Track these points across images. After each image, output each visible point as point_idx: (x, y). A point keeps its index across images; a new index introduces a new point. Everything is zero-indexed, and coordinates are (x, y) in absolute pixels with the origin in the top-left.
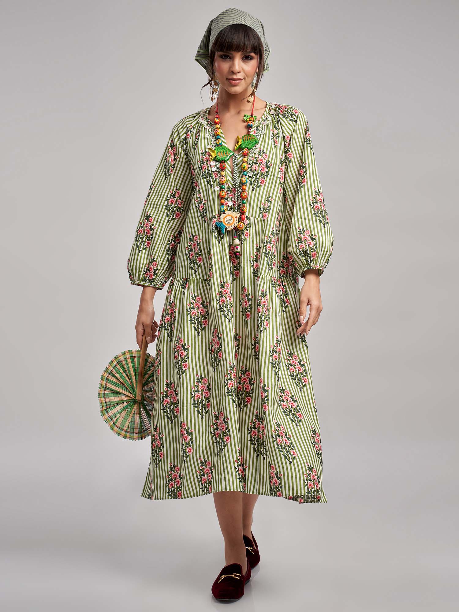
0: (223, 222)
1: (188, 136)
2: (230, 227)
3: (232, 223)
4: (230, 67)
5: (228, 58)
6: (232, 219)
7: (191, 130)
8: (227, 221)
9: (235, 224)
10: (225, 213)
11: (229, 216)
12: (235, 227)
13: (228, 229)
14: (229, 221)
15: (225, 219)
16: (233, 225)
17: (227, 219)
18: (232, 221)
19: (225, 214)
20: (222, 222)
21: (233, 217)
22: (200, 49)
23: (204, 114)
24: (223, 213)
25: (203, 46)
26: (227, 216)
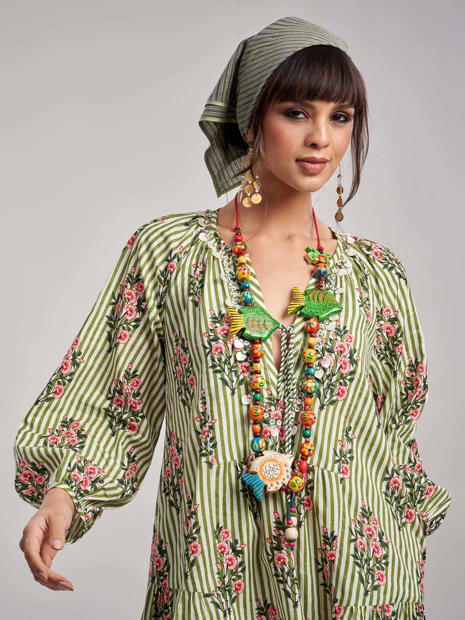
0: (259, 474)
1: (172, 269)
2: (275, 485)
3: (278, 477)
4: (309, 135)
5: (301, 116)
6: (279, 468)
7: (180, 256)
8: (268, 472)
9: (284, 479)
10: (262, 455)
11: (271, 463)
12: (284, 485)
13: (269, 488)
14: (271, 473)
15: (264, 467)
16: (280, 481)
17: (268, 469)
18: (278, 472)
19: (262, 457)
20: (256, 473)
21: (279, 465)
22: (216, 100)
23: (206, 222)
24: (259, 454)
25: (223, 94)
26: (267, 461)
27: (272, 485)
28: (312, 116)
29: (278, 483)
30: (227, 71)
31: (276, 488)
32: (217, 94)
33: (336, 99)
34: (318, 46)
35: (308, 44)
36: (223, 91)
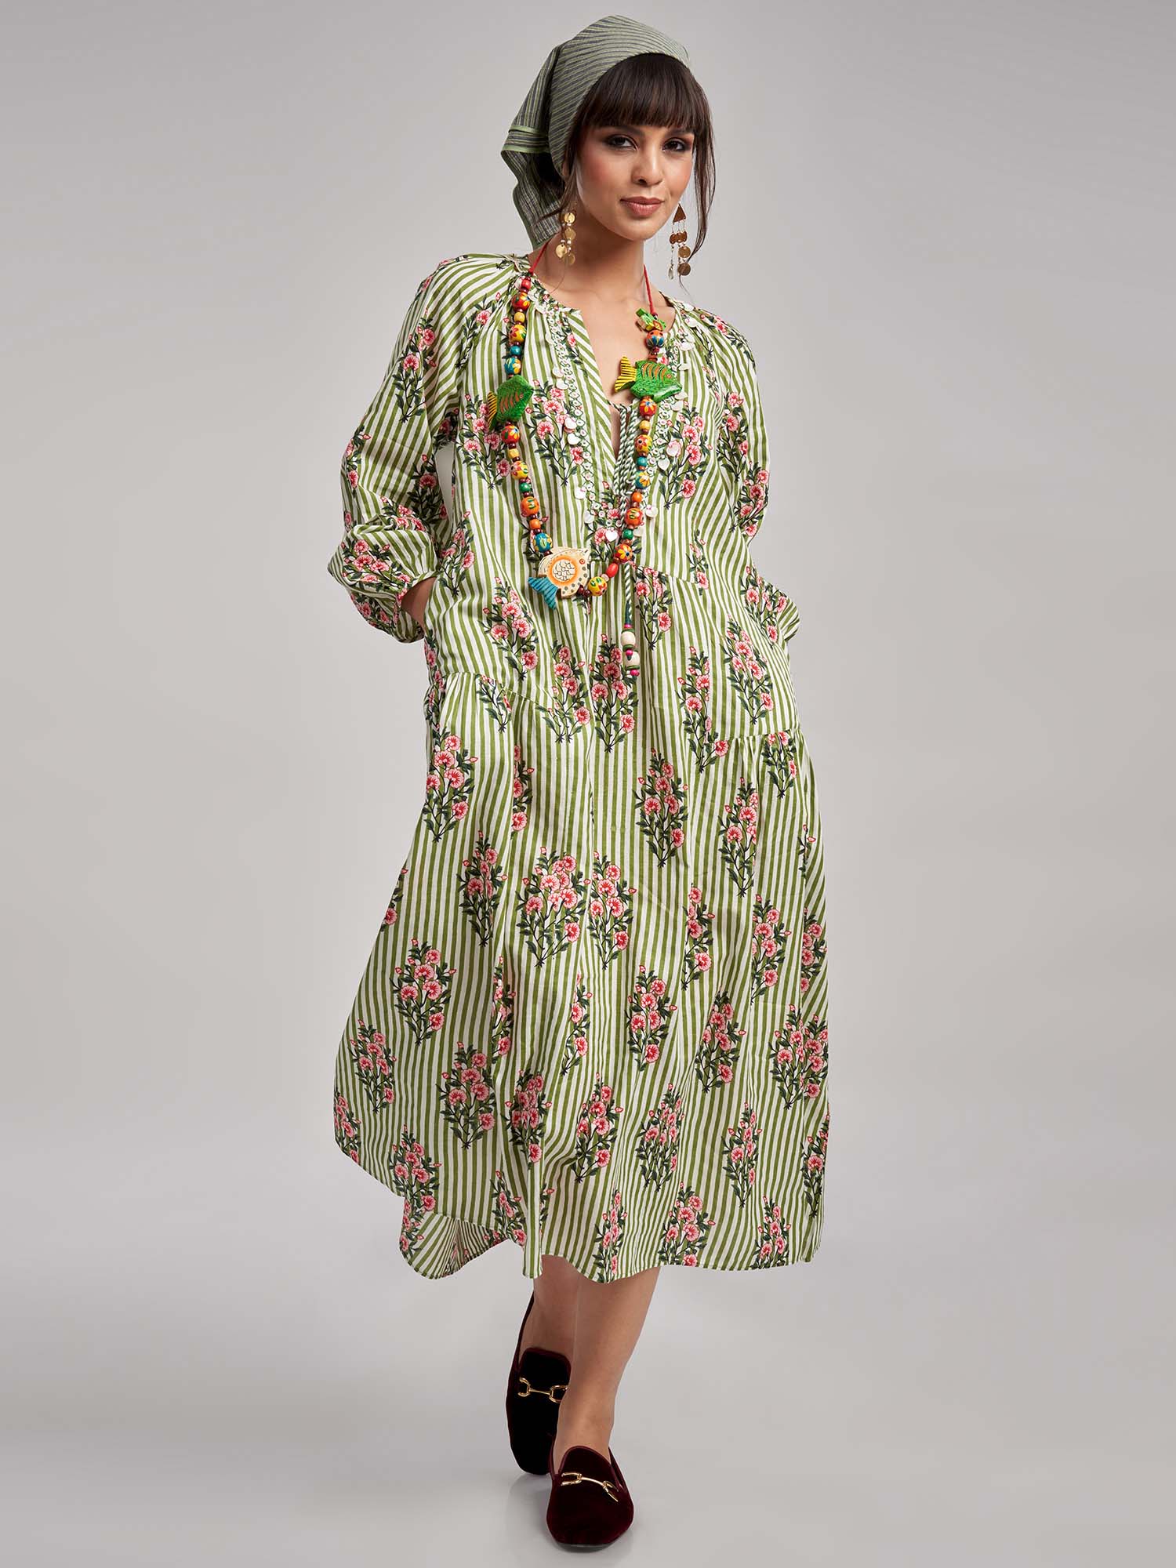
0: (549, 577)
1: (484, 320)
2: (570, 587)
3: (573, 578)
6: (573, 566)
8: (559, 573)
9: (580, 579)
10: (551, 553)
11: (562, 561)
12: (581, 586)
13: (564, 593)
14: (564, 574)
15: (554, 568)
16: (576, 582)
17: (559, 569)
18: (572, 571)
19: (551, 556)
20: (545, 576)
21: (573, 563)
22: (522, 124)
24: (546, 552)
25: (530, 116)
26: (558, 560)
27: (566, 588)
28: (640, 145)
29: (573, 585)
30: (536, 88)
31: (572, 591)
32: (523, 116)
33: (670, 122)
34: (646, 54)
35: (634, 52)
36: (531, 113)
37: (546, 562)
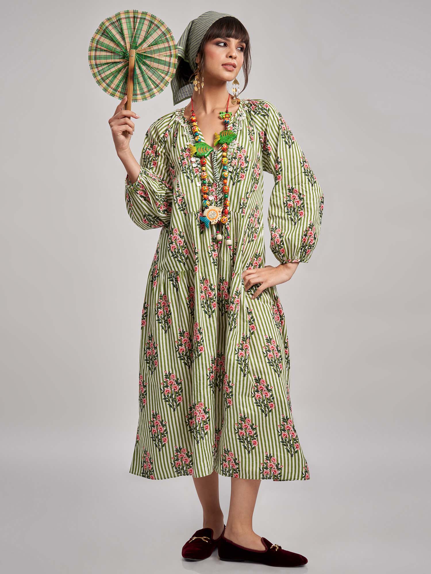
2: (214, 221)
4: (228, 53)
7: (169, 129)
8: (211, 216)
11: (213, 211)
12: (219, 221)
13: (212, 223)
14: (213, 216)
15: (209, 213)
16: (217, 219)
17: (211, 214)
18: (216, 215)
19: (208, 209)
20: (206, 216)
21: (216, 212)
22: (179, 46)
23: (180, 113)
24: (207, 207)
25: (183, 43)
26: (211, 211)
27: (213, 221)
28: (228, 45)
29: (216, 220)
30: (184, 34)
32: (180, 43)
36: (183, 42)
37: (206, 211)
